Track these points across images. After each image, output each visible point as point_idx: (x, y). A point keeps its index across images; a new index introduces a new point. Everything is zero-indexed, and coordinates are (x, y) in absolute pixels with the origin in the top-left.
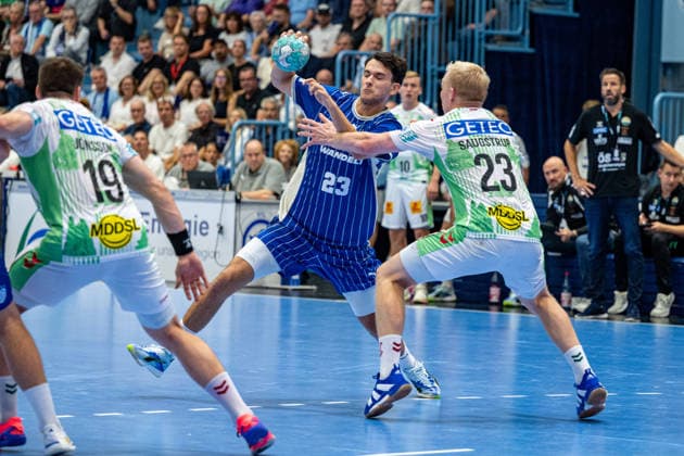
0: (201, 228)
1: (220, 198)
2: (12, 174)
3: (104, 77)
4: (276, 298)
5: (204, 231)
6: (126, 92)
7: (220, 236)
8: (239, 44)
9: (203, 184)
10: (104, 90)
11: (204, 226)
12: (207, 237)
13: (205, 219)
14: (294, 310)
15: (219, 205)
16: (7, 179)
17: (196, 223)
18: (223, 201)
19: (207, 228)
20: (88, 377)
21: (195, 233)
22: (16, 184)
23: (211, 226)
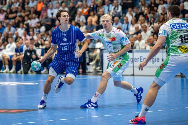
0: (157, 60)
1: (162, 51)
2: (103, 48)
3: (127, 19)
4: (180, 78)
5: (158, 61)
6: (133, 23)
8: (163, 8)
10: (128, 23)
11: (158, 59)
12: (159, 62)
13: (159, 57)
14: (185, 82)
15: (162, 53)
16: (102, 50)
17: (156, 59)
18: (163, 52)
19: (159, 60)
21: (156, 61)
22: (105, 51)
23: (160, 59)
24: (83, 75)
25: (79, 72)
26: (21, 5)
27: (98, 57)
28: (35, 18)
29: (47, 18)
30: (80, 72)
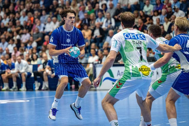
2: (97, 62)
7: (157, 75)
8: (158, 19)
9: (151, 60)
16: (95, 64)
19: (153, 73)
20: (124, 118)
22: (98, 65)
24: (75, 90)
25: (71, 88)
26: (12, 20)
27: (91, 72)
28: (25, 34)
29: (38, 33)
30: (73, 88)
